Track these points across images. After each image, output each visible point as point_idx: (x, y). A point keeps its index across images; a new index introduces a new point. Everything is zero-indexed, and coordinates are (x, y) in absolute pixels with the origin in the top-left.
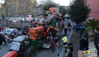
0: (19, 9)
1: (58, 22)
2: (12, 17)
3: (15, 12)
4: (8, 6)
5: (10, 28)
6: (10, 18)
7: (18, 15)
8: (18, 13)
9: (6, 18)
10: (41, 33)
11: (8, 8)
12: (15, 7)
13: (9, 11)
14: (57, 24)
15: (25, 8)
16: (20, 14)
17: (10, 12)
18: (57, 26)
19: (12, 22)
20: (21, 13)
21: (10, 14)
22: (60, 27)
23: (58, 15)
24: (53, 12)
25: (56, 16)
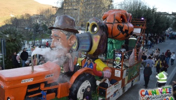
0: (82, 17)
1: (121, 52)
4: (66, 11)
7: (80, 27)
8: (80, 24)
12: (77, 13)
14: (119, 57)
15: (93, 15)
16: (82, 25)
20: (84, 23)
22: (130, 67)
23: (126, 31)
24: (112, 22)
25: (121, 33)
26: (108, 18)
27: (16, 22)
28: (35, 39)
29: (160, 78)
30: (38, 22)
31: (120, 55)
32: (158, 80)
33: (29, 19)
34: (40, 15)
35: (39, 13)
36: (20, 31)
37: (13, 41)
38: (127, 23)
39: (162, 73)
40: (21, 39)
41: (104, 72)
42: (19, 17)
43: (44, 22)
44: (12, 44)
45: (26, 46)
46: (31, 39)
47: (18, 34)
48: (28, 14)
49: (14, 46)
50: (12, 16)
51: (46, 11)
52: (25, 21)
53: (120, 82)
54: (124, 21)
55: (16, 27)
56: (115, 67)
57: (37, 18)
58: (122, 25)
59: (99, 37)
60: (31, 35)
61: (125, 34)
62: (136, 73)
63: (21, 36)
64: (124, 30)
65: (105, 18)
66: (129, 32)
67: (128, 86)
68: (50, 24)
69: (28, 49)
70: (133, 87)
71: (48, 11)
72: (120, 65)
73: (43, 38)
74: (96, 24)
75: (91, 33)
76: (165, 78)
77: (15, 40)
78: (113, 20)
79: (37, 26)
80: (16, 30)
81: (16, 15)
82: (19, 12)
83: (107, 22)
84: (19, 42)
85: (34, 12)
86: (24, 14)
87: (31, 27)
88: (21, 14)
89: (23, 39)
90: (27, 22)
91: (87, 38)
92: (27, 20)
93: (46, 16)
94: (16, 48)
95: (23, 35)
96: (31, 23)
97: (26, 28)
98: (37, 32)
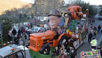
0: (46, 9)
2: (40, 16)
3: (43, 11)
4: (37, 6)
5: (38, 27)
6: (39, 17)
8: (46, 13)
9: (35, 17)
10: (48, 41)
11: (37, 8)
13: (38, 10)
14: (77, 28)
17: (39, 12)
18: (77, 31)
19: (40, 21)
20: (48, 13)
21: (38, 13)
22: (82, 33)
23: (80, 16)
24: (73, 12)
25: (78, 17)
26: (71, 10)
27: (8, 13)
28: (20, 23)
29: (93, 43)
30: (21, 12)
31: (78, 27)
32: (92, 44)
33: (16, 11)
34: (23, 9)
35: (21, 7)
36: (11, 18)
37: (7, 24)
38: (80, 12)
39: (94, 40)
40: (11, 23)
41: (72, 35)
42: (10, 10)
43: (25, 12)
44: (6, 25)
45: (15, 27)
46: (17, 23)
47: (10, 20)
48: (15, 8)
49: (7, 27)
50: (6, 9)
51: (26, 6)
52: (13, 12)
53: (79, 40)
54: (79, 11)
55: (9, 16)
56: (75, 33)
57: (21, 10)
58: (78, 13)
59: (68, 19)
60: (17, 20)
61: (79, 17)
62: (85, 36)
63: (11, 21)
64: (79, 15)
65: (69, 10)
66: (81, 16)
67: (82, 42)
68: (28, 14)
69: (16, 28)
70: (83, 43)
71: (27, 6)
72: (78, 32)
73: (24, 22)
74: (67, 13)
75: (64, 17)
76: (96, 43)
77: (8, 23)
78: (73, 11)
79: (21, 15)
80: (8, 18)
81: (8, 9)
82: (10, 7)
83: (70, 12)
84: (10, 24)
85: (18, 7)
86: (13, 8)
87: (17, 16)
88: (11, 8)
89: (13, 23)
90: (15, 13)
91: (63, 20)
92: (15, 12)
93: (26, 9)
94: (9, 28)
95: (12, 20)
96: (17, 13)
97: (14, 16)
98: (21, 18)
